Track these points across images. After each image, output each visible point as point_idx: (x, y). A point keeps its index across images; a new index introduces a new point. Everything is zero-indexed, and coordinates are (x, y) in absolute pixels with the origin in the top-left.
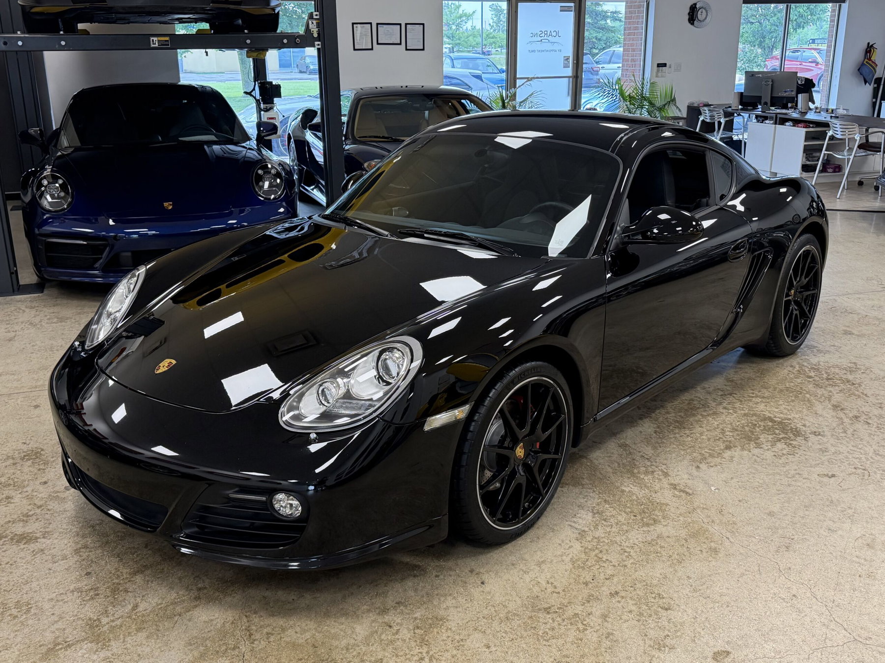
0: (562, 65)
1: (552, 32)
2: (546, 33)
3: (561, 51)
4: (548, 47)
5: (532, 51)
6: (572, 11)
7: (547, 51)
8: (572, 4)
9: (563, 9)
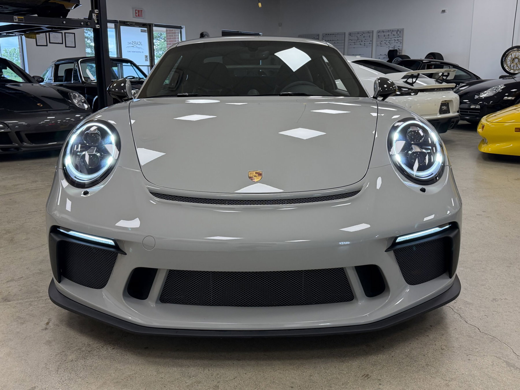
0: (145, 60)
1: (138, 42)
2: (135, 42)
3: (143, 52)
4: (137, 50)
5: (129, 52)
6: (146, 32)
7: (137, 52)
8: (146, 29)
9: (142, 31)
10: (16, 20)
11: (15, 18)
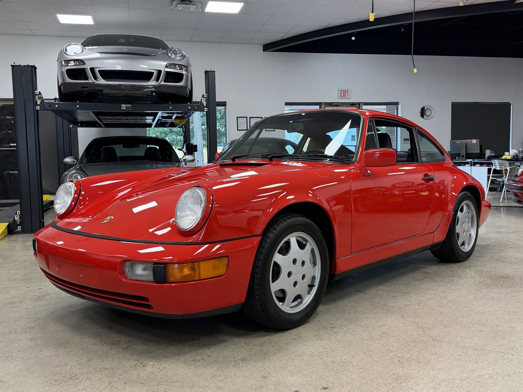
10: (124, 108)
11: (123, 106)
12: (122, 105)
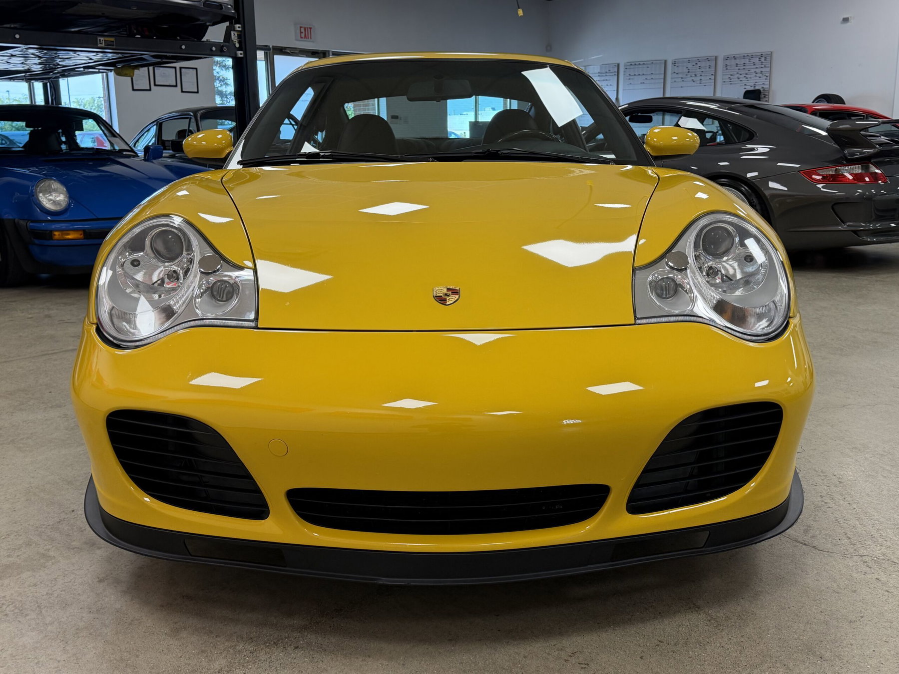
10: (102, 44)
11: (100, 40)
12: (99, 38)
